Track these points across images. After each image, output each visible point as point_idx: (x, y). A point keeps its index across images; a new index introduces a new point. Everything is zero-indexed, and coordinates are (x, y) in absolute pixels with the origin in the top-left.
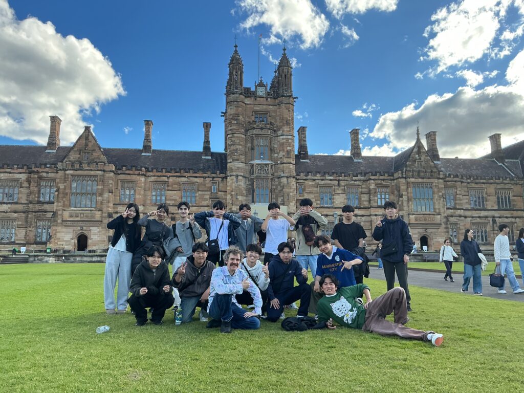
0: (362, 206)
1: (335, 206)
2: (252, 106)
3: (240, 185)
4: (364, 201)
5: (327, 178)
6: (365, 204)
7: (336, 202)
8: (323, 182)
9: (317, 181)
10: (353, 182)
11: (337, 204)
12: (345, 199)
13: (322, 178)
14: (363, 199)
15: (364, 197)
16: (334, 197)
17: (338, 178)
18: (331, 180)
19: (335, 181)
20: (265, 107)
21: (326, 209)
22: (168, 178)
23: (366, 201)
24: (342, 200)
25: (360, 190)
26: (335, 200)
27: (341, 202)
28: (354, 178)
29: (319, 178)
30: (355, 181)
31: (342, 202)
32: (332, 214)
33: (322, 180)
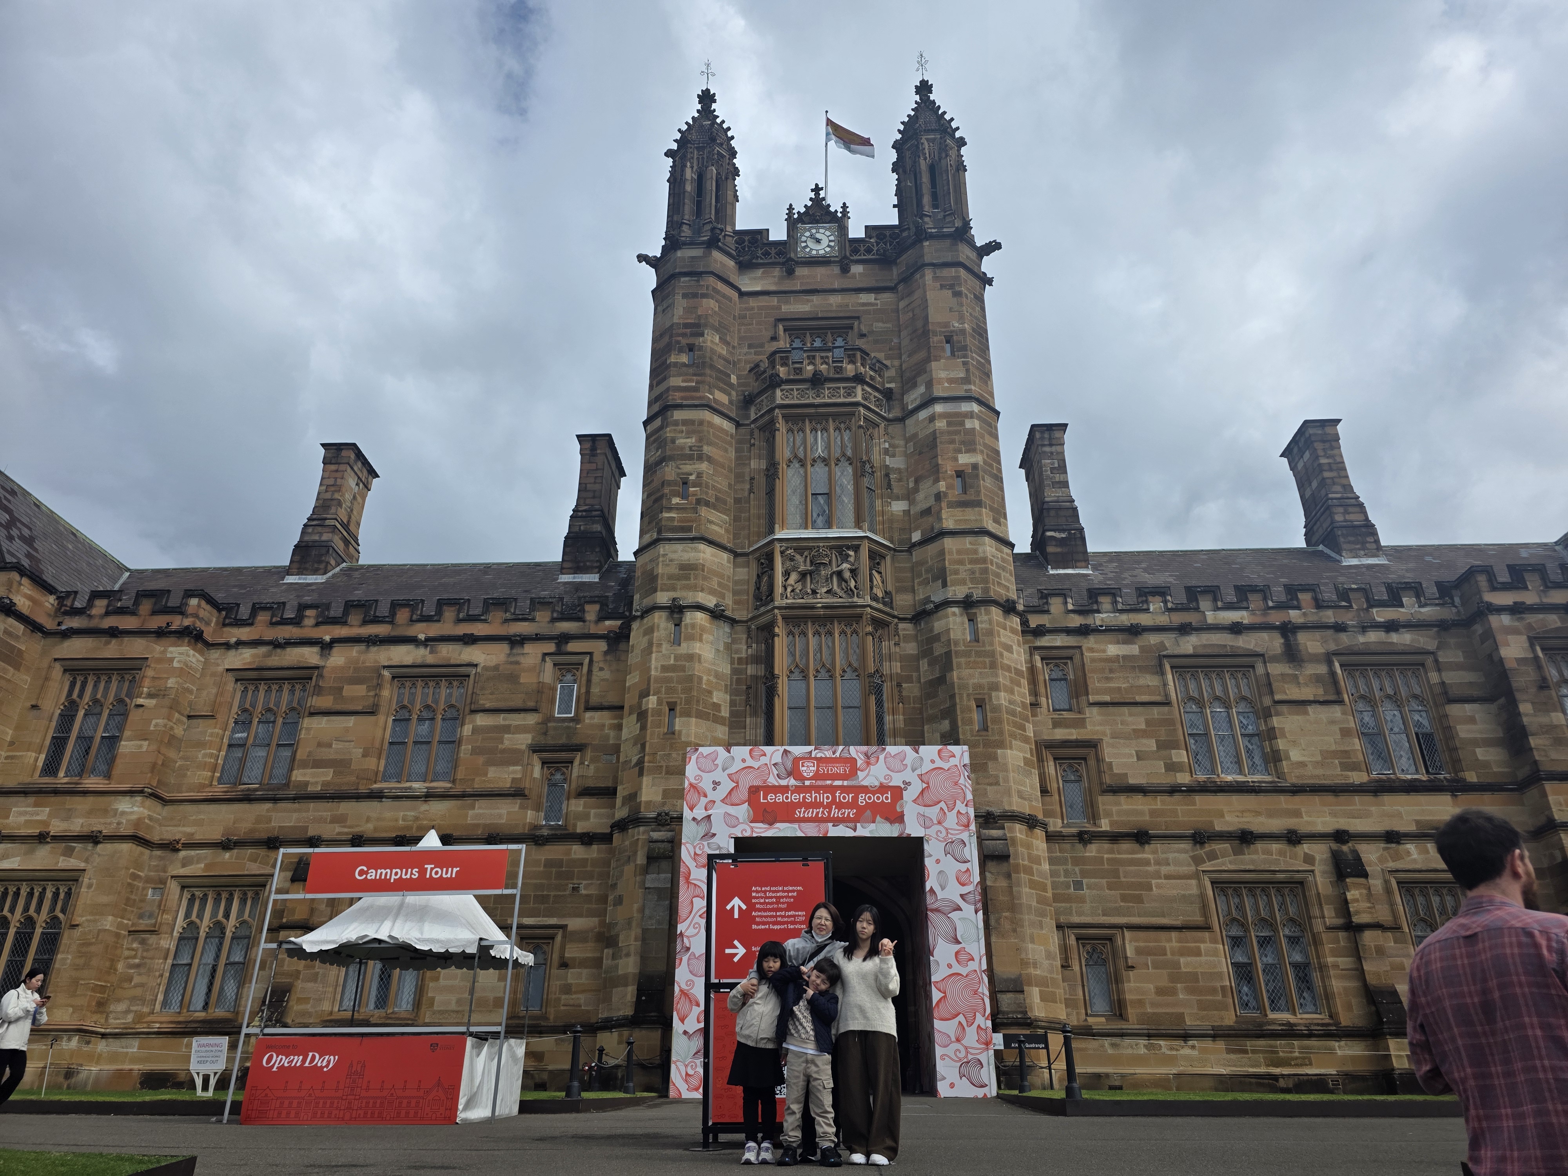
0: (1471, 777)
1: (1293, 778)
2: (774, 301)
3: (690, 657)
4: (1475, 743)
5: (1211, 617)
6: (1486, 765)
7: (1295, 755)
8: (1189, 644)
9: (1153, 639)
10: (1373, 637)
11: (1302, 764)
12: (1345, 733)
13: (1178, 618)
14: (1464, 732)
15: (1472, 720)
16: (1276, 721)
17: (1276, 618)
18: (1236, 629)
19: (1265, 635)
20: (835, 300)
21: (1235, 798)
22: (326, 647)
23: (1487, 743)
24: (1331, 741)
25: (1434, 677)
26: (1281, 744)
27: (1328, 755)
28: (1381, 615)
29: (1163, 620)
30: (1391, 627)
31: (1334, 754)
32: (1276, 825)
33: (1184, 629)
